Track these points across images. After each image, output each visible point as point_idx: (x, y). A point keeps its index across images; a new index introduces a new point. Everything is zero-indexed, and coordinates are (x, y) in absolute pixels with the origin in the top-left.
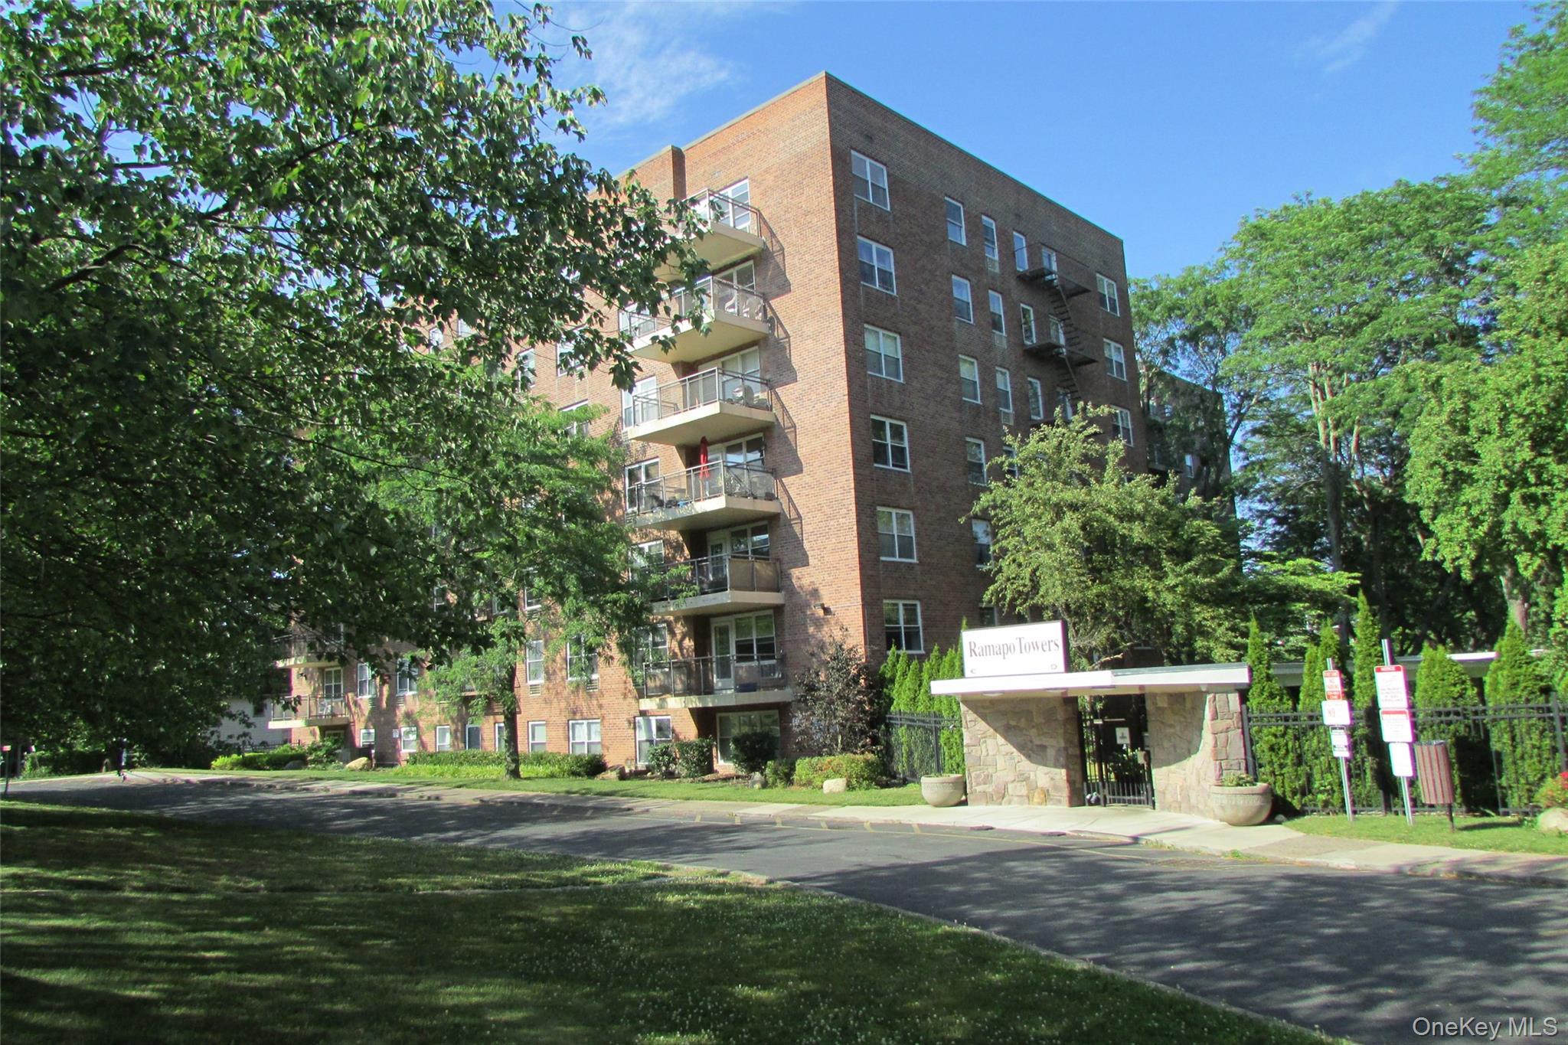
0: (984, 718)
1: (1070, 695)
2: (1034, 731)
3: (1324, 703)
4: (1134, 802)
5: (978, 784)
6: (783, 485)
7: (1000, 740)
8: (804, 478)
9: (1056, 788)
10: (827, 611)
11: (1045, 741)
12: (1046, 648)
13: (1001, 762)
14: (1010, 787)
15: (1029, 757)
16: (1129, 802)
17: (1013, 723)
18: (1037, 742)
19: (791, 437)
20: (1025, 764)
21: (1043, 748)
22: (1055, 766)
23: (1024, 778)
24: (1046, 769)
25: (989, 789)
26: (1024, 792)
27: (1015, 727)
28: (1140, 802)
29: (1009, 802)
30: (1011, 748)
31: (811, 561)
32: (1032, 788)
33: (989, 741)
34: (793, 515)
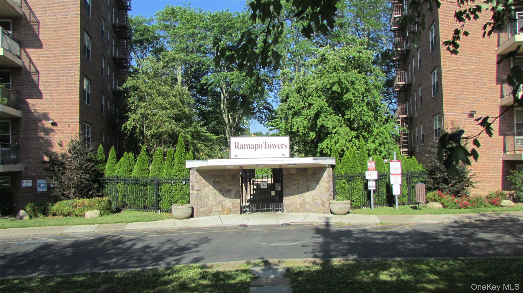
0: (204, 178)
1: (244, 168)
2: (227, 184)
3: (366, 172)
4: (267, 211)
5: (200, 208)
6: (26, 52)
7: (211, 187)
8: (43, 51)
9: (234, 207)
10: (54, 124)
11: (231, 187)
12: (280, 147)
13: (211, 197)
14: (214, 208)
15: (223, 194)
16: (264, 211)
17: (217, 180)
18: (227, 188)
19: (35, 27)
20: (221, 197)
21: (229, 190)
22: (235, 198)
23: (220, 204)
24: (231, 199)
25: (205, 209)
26: (220, 209)
27: (218, 182)
28: (270, 211)
29: (214, 215)
30: (215, 191)
31: (44, 96)
32: (224, 207)
33: (206, 188)
34: (33, 69)
